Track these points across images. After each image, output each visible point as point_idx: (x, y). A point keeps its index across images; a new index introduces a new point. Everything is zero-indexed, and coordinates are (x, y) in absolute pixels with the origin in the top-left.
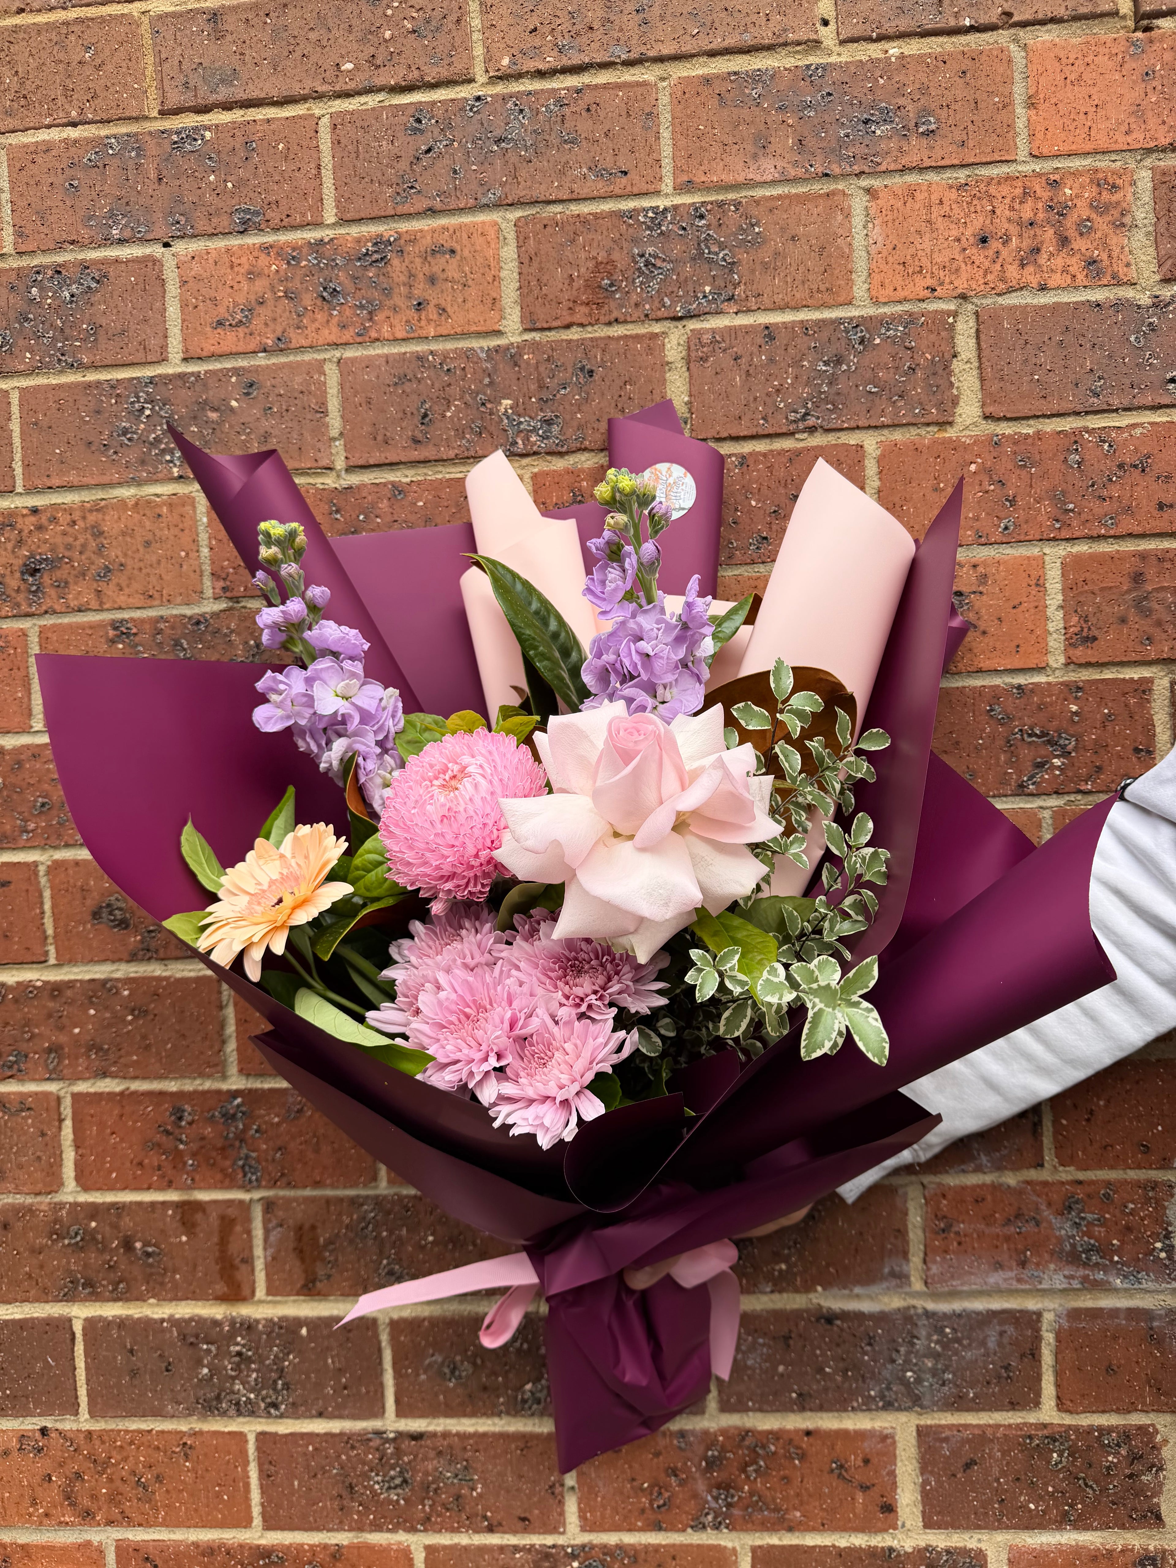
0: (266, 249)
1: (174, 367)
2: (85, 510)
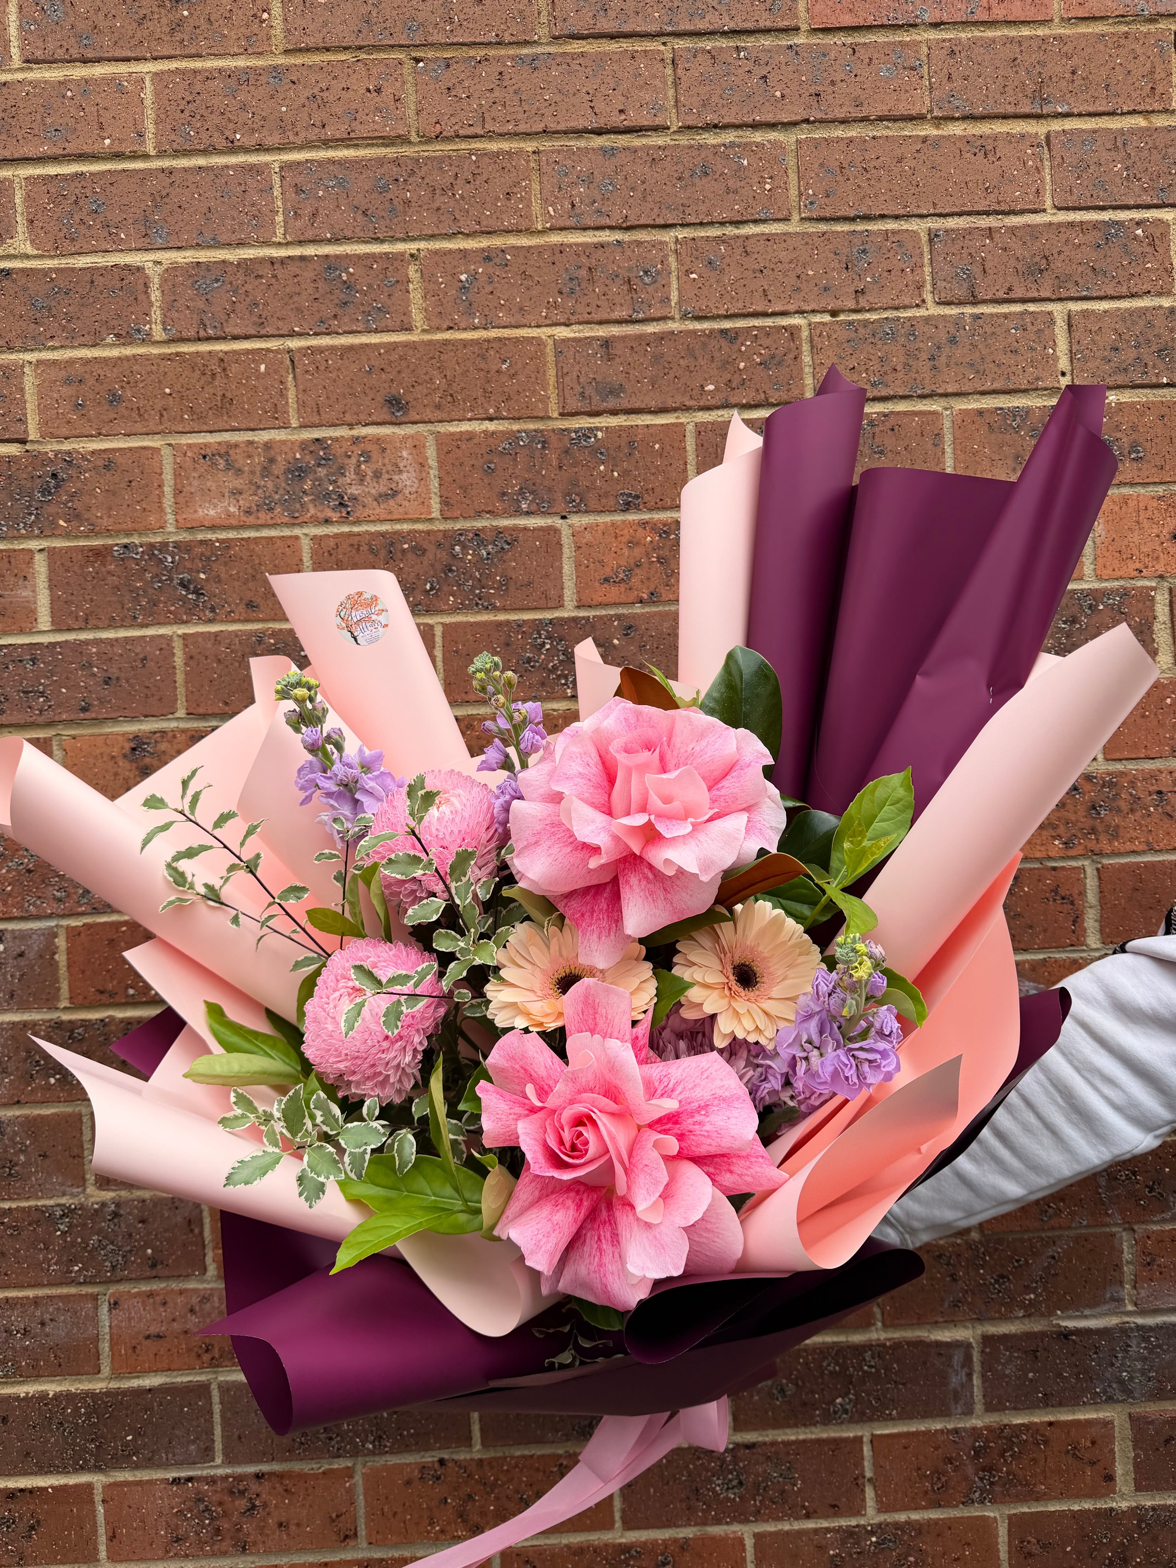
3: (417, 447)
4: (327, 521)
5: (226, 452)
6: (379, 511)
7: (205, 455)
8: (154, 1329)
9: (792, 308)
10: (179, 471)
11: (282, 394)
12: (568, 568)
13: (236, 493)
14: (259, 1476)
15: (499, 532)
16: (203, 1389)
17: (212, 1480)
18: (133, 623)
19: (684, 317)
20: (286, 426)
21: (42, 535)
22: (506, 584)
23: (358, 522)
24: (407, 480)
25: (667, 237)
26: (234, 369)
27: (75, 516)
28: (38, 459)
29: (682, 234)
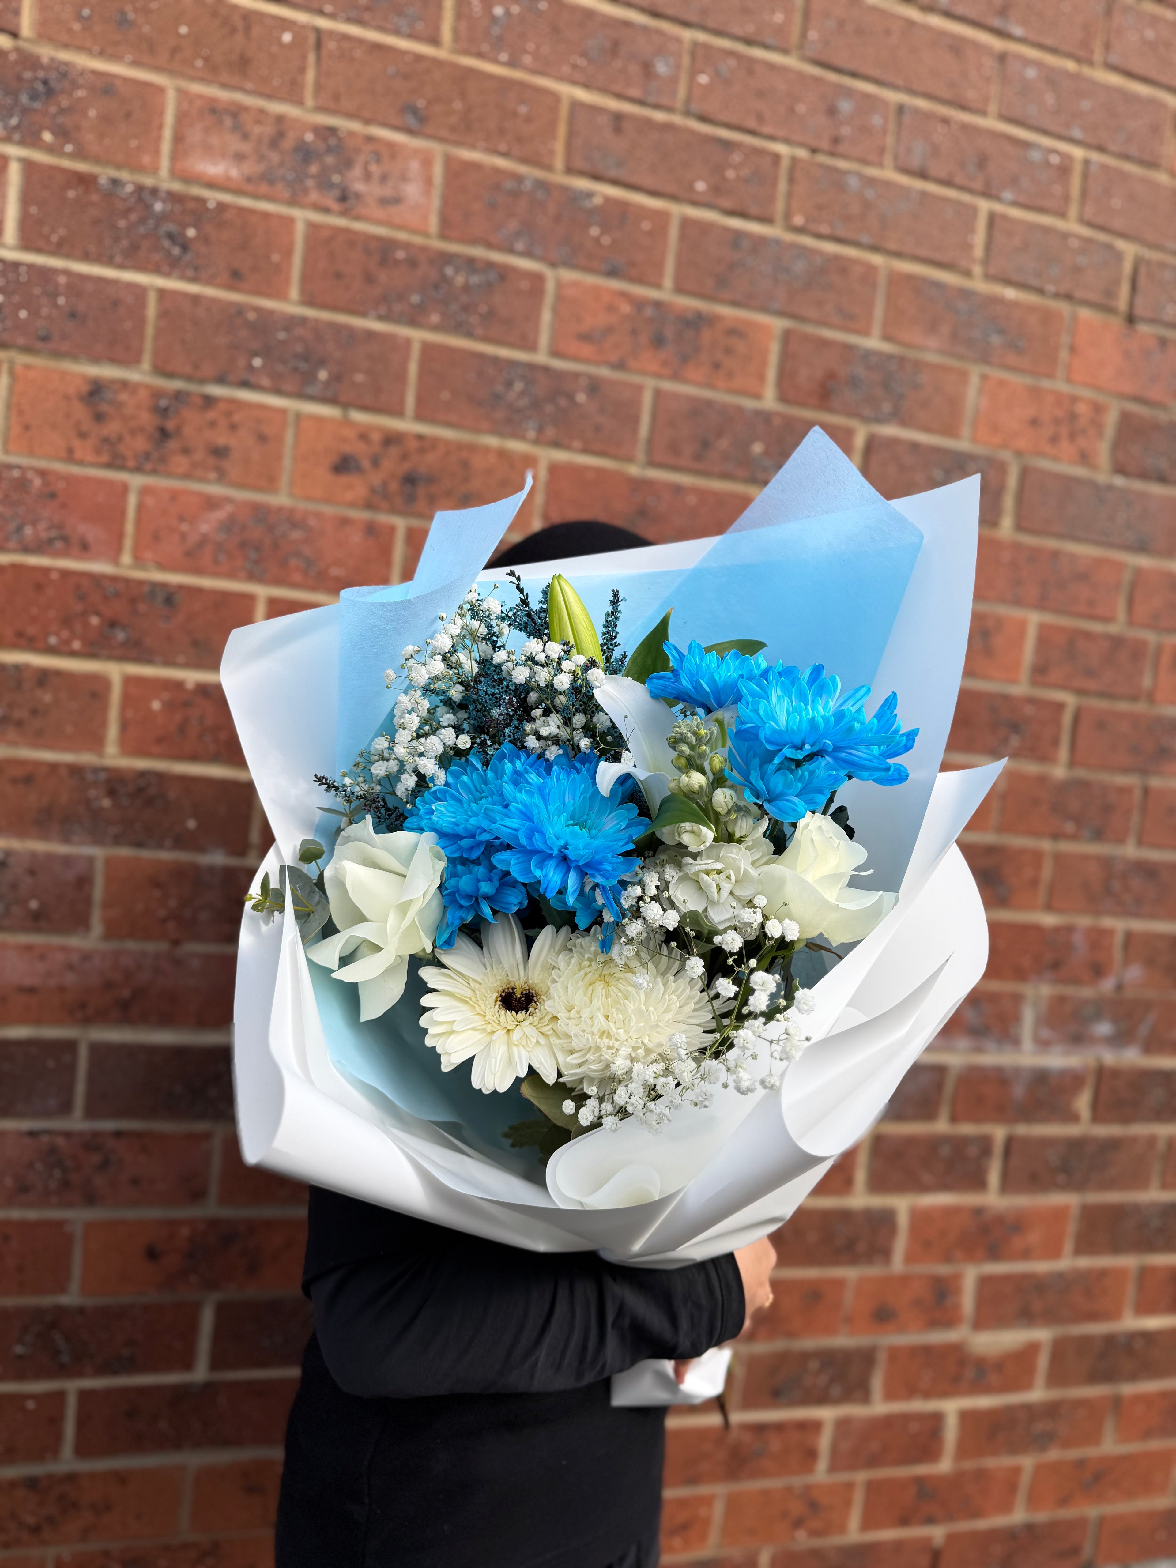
0: (623, 295)
1: (541, 357)
2: (461, 446)
3: (427, 163)
4: (326, 210)
5: (236, 112)
6: (379, 213)
7: (213, 109)
8: (28, 981)
9: (781, 133)
10: (181, 118)
11: (302, 70)
12: (546, 316)
13: (239, 157)
14: (118, 1134)
15: (490, 265)
16: (70, 1046)
17: (68, 1135)
18: (109, 262)
19: (687, 113)
20: (300, 103)
21: (22, 143)
22: (491, 316)
23: (358, 218)
24: (412, 191)
25: (688, 35)
26: (256, 31)
27: (63, 134)
28: (30, 61)
29: (702, 37)
